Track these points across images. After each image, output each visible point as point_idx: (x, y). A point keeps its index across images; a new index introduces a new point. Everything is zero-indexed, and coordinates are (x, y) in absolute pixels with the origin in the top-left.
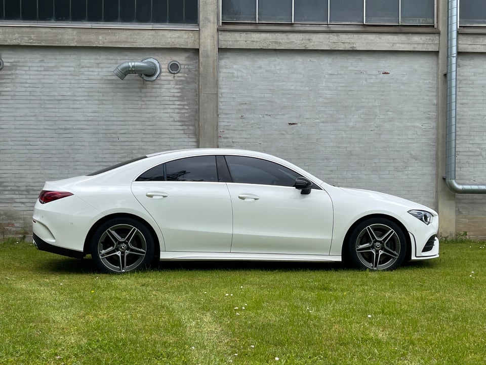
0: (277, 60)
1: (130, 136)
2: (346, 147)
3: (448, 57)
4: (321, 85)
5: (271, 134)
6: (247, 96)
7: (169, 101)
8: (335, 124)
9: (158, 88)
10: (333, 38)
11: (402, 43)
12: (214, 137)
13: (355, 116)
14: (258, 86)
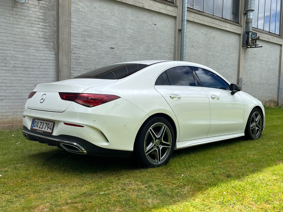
0: (105, 5)
3: (182, 21)
4: (127, 26)
5: (101, 54)
6: (87, 26)
8: (133, 51)
11: (163, 9)
12: (69, 52)
13: (142, 47)
14: (94, 20)
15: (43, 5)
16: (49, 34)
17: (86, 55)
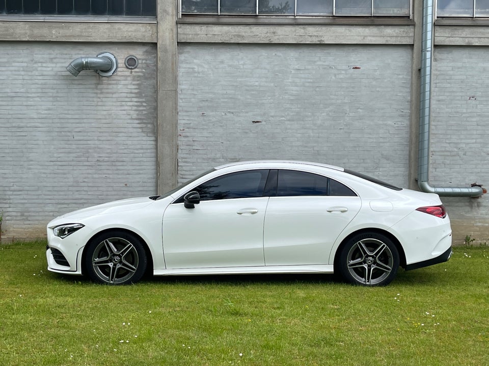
0: (241, 54)
1: (85, 134)
2: (313, 147)
3: (422, 51)
4: (287, 81)
5: (234, 133)
6: (208, 93)
7: (127, 97)
8: (302, 122)
9: (114, 84)
10: (300, 30)
12: (174, 135)
13: (323, 114)
14: (220, 81)
15: (138, 74)
16: (146, 112)
17: (206, 138)
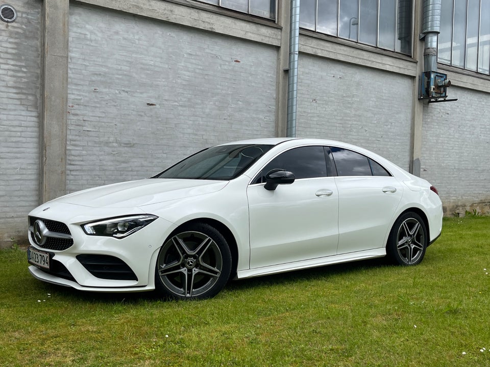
0: (136, 28)
2: (203, 135)
3: (290, 54)
4: (180, 64)
5: (129, 115)
8: (193, 109)
10: (194, 14)
11: (253, 33)
12: (64, 113)
13: (211, 103)
14: (114, 55)
15: (16, 30)
16: (26, 80)
17: (98, 118)
